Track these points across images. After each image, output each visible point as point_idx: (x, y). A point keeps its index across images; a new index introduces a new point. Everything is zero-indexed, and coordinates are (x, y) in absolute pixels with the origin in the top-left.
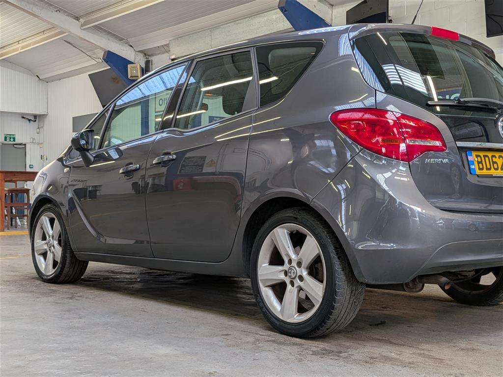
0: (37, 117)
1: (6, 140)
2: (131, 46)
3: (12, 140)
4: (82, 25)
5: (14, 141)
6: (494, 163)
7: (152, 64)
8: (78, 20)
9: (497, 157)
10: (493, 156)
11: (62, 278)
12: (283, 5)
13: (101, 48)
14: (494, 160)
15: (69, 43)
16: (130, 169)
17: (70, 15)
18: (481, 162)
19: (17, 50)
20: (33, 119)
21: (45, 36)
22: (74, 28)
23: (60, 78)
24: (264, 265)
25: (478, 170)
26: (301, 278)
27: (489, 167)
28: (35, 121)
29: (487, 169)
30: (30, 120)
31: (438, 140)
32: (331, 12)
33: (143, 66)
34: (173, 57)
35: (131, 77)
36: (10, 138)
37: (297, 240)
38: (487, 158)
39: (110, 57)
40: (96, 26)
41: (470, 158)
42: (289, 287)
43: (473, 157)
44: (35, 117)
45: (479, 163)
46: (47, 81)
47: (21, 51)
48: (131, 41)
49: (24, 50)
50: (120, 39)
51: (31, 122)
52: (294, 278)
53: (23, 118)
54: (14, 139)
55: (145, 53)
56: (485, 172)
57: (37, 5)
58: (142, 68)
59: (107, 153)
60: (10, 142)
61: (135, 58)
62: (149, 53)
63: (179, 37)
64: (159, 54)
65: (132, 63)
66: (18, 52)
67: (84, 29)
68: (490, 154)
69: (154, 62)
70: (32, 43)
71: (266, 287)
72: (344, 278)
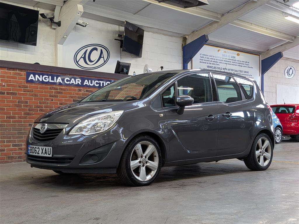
52: (263, 153)
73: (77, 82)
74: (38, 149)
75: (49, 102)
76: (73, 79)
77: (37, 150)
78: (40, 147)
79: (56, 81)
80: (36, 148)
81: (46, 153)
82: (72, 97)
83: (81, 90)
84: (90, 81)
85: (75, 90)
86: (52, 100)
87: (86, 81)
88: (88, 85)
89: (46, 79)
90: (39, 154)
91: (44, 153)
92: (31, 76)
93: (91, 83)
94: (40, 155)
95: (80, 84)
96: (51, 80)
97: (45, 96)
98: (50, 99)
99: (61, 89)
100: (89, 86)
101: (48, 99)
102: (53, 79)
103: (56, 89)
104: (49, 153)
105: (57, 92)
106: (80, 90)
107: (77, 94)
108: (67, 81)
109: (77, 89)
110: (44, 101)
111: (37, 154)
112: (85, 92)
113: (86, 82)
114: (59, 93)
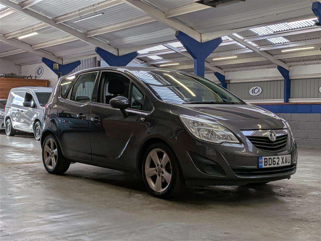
74: (278, 159)
77: (276, 160)
78: (280, 157)
80: (275, 158)
81: (286, 162)
90: (279, 164)
91: (284, 162)
94: (281, 165)
104: (289, 162)
111: (276, 166)
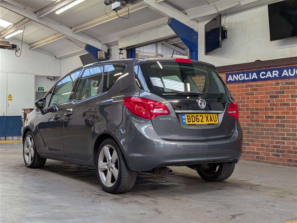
0: (56, 78)
1: (39, 90)
2: (100, 41)
3: (42, 90)
4: (74, 32)
5: (43, 91)
6: (197, 119)
7: (111, 51)
8: (71, 29)
9: (199, 116)
10: (196, 116)
11: (34, 165)
12: (170, 23)
13: (84, 43)
14: (197, 117)
15: (69, 40)
16: (57, 117)
17: (67, 26)
18: (190, 119)
19: (43, 43)
20: (53, 79)
21: (56, 36)
22: (69, 33)
23: (66, 57)
24: (101, 162)
25: (187, 122)
26: (112, 168)
27: (194, 120)
28: (54, 80)
29: (193, 122)
30: (51, 80)
31: (166, 110)
32: (197, 25)
33: (106, 52)
34: (120, 48)
35: (100, 58)
36: (41, 89)
37: (111, 151)
38: (193, 117)
39: (89, 48)
40: (81, 32)
41: (183, 117)
42: (108, 171)
43: (185, 117)
44: (54, 78)
45: (188, 119)
46: (60, 59)
47: (45, 44)
48: (100, 39)
49: (46, 43)
50: (94, 38)
51: (52, 81)
52: (110, 168)
53: (48, 78)
54: (43, 90)
55: (107, 45)
56: (191, 123)
57: (49, 22)
58: (106, 53)
59: (55, 108)
60: (41, 92)
61: (102, 48)
62: (110, 45)
63: (123, 37)
64: (114, 45)
65: (100, 50)
66: (43, 45)
67: (75, 33)
68: (195, 115)
69: (112, 50)
70: (50, 39)
71: (101, 171)
72: (125, 168)
73: (274, 74)
75: (245, 100)
76: (269, 72)
79: (251, 77)
82: (268, 93)
83: (279, 83)
84: (290, 70)
85: (272, 85)
86: (248, 98)
87: (285, 71)
88: (288, 75)
89: (242, 77)
92: (229, 78)
93: (292, 72)
95: (277, 76)
96: (247, 77)
97: (241, 94)
98: (246, 98)
99: (257, 86)
100: (290, 77)
101: (244, 98)
102: (248, 76)
103: (251, 86)
105: (252, 89)
106: (277, 84)
107: (274, 88)
108: (263, 75)
109: (274, 82)
110: (241, 100)
112: (284, 85)
113: (285, 73)
114: (255, 90)
